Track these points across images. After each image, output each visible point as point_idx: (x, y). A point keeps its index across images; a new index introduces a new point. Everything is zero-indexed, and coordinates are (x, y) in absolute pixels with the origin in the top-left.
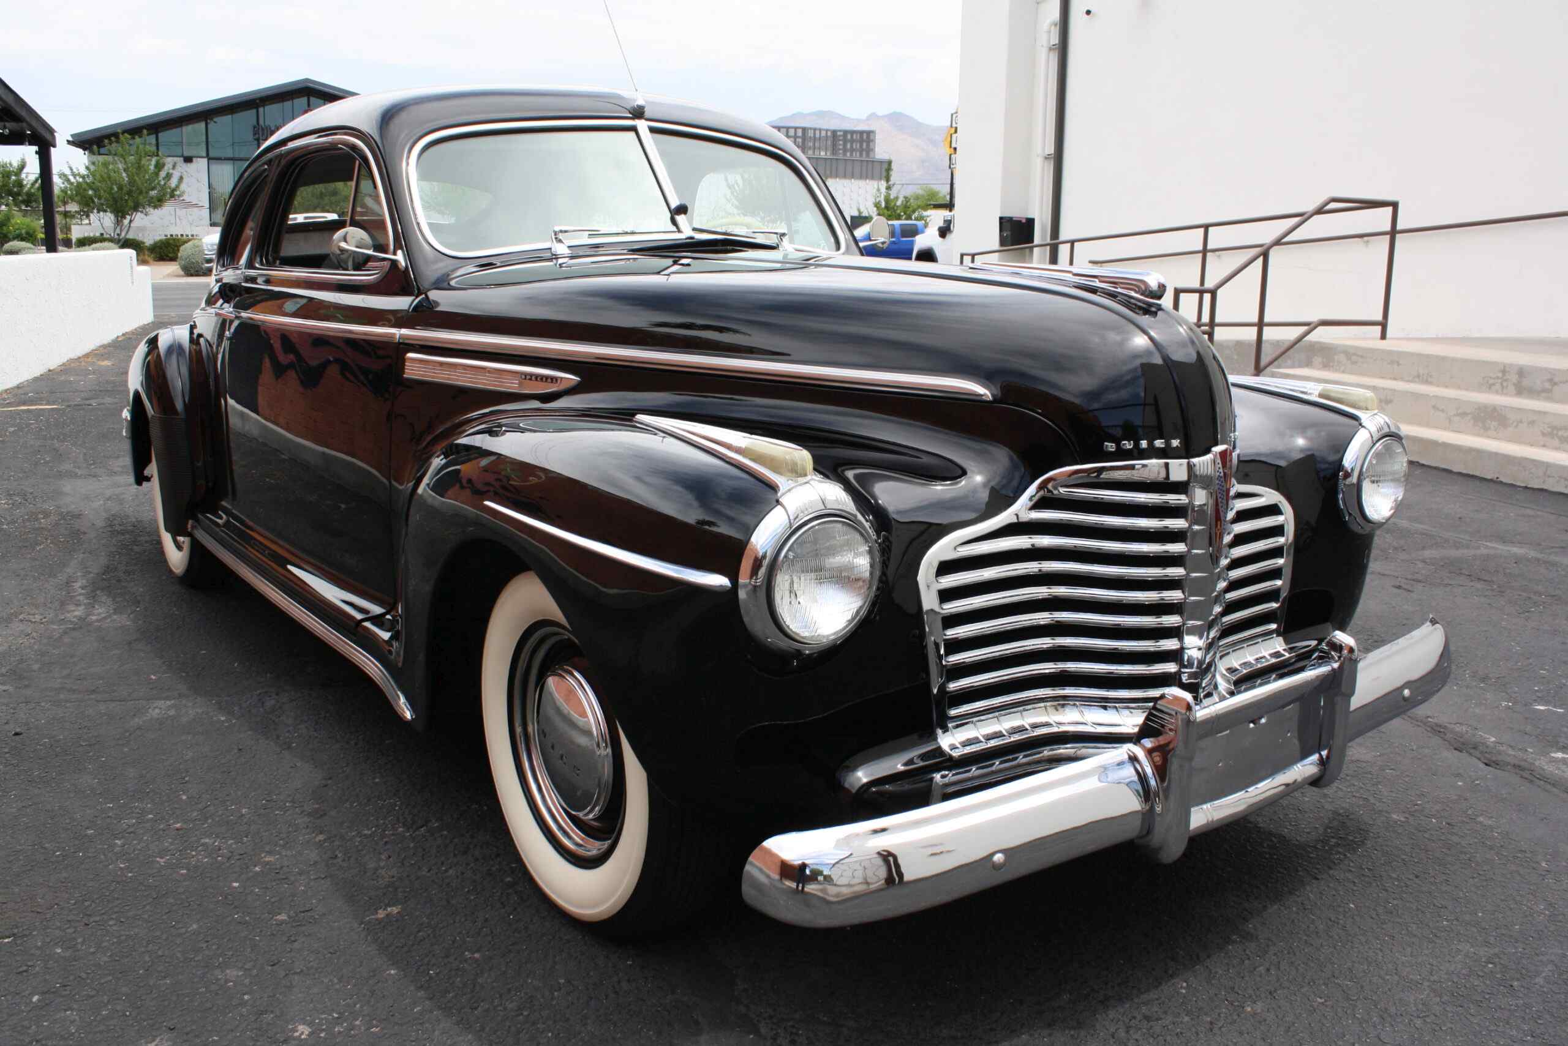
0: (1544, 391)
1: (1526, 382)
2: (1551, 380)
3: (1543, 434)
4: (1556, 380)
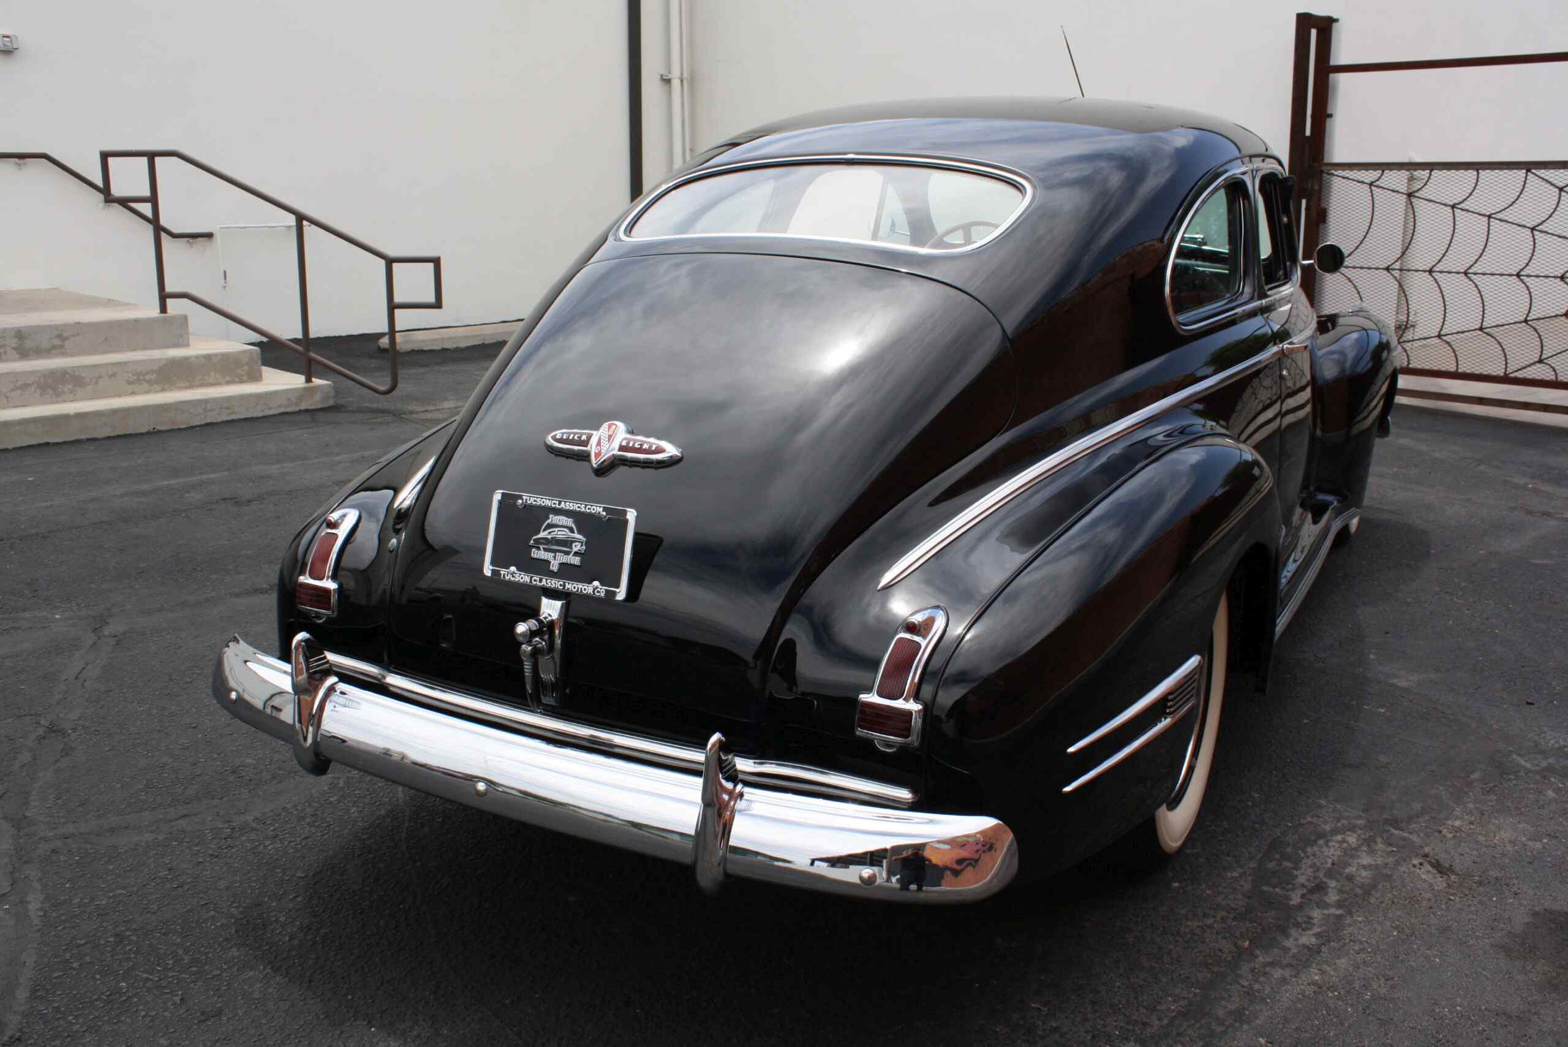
0: (54, 347)
1: (29, 344)
2: (60, 336)
3: (129, 383)
4: (65, 335)
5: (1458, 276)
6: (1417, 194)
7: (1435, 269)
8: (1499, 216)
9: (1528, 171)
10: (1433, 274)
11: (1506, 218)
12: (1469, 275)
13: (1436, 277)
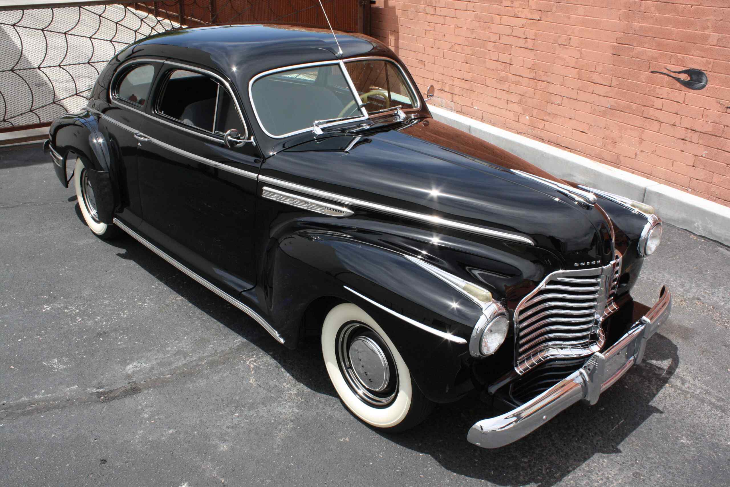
5: (55, 68)
6: (17, 25)
7: (41, 66)
8: (70, 32)
9: (80, 7)
10: (41, 69)
11: (74, 33)
12: (62, 67)
13: (43, 71)
